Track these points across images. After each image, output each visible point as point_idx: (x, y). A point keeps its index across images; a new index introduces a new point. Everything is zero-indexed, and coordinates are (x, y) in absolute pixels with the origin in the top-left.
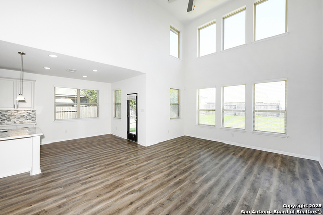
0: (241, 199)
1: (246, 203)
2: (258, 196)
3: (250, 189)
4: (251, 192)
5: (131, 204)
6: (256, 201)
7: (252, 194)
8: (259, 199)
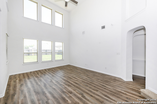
5: (92, 96)
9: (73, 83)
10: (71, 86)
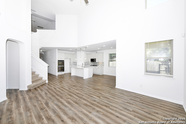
0: (47, 109)
1: (44, 110)
2: (44, 117)
3: (51, 116)
4: (49, 116)
6: (42, 114)
7: (47, 115)
8: (42, 116)
9: (74, 96)
10: (76, 93)
